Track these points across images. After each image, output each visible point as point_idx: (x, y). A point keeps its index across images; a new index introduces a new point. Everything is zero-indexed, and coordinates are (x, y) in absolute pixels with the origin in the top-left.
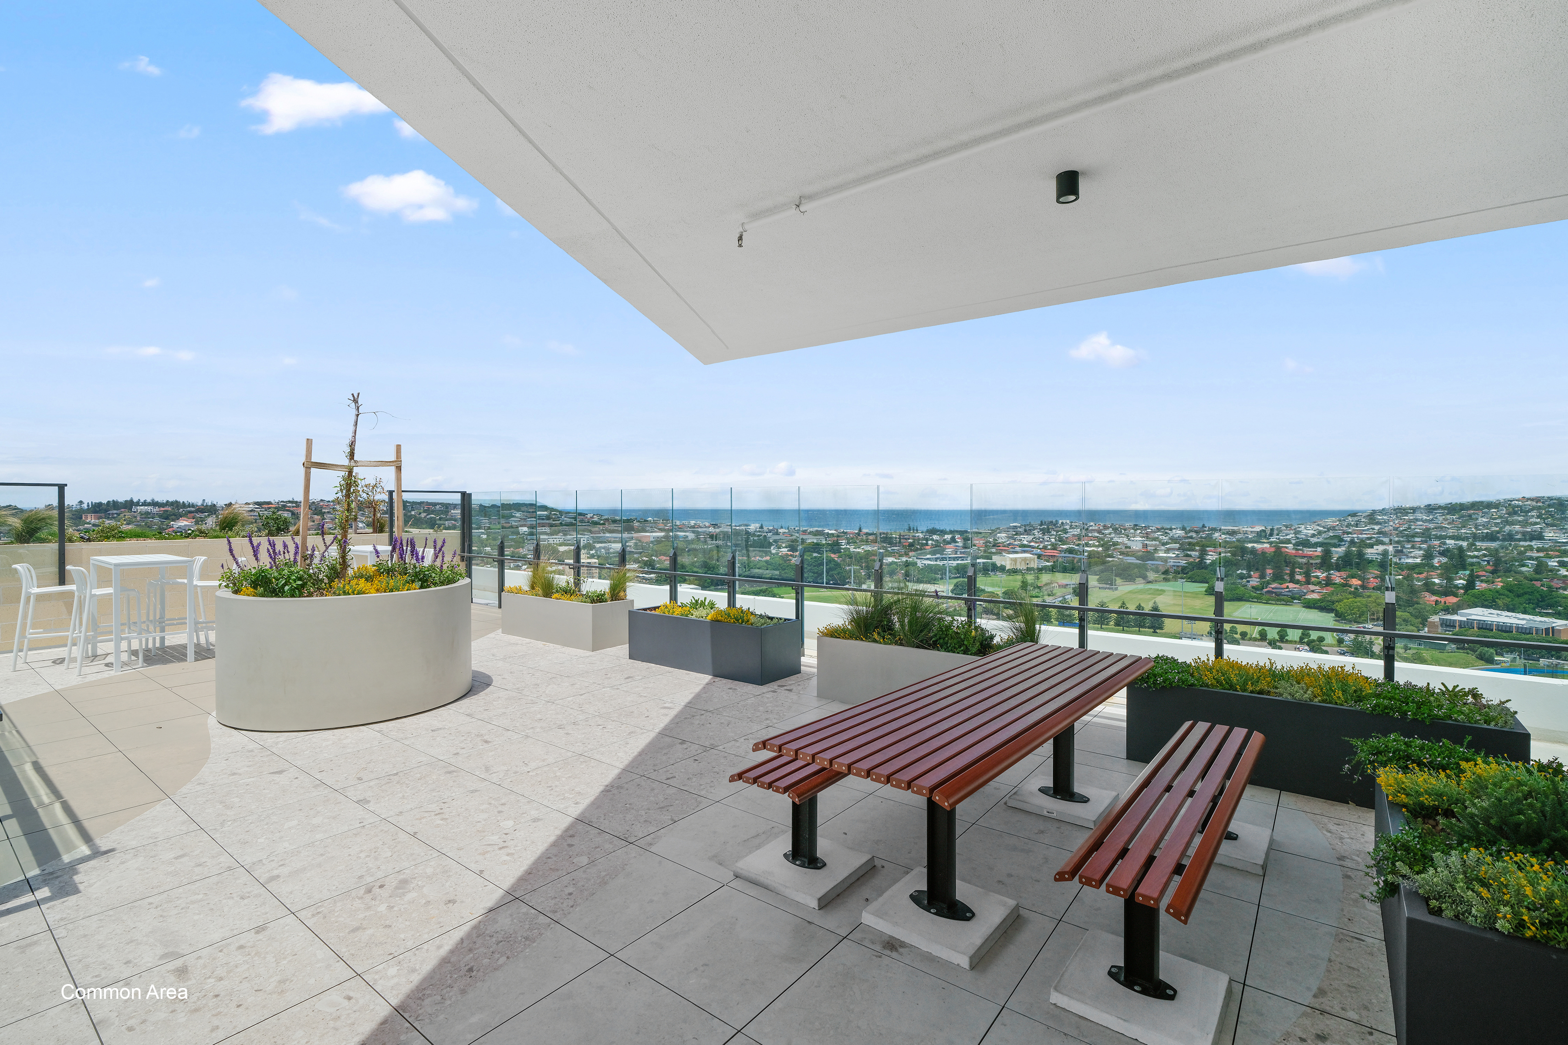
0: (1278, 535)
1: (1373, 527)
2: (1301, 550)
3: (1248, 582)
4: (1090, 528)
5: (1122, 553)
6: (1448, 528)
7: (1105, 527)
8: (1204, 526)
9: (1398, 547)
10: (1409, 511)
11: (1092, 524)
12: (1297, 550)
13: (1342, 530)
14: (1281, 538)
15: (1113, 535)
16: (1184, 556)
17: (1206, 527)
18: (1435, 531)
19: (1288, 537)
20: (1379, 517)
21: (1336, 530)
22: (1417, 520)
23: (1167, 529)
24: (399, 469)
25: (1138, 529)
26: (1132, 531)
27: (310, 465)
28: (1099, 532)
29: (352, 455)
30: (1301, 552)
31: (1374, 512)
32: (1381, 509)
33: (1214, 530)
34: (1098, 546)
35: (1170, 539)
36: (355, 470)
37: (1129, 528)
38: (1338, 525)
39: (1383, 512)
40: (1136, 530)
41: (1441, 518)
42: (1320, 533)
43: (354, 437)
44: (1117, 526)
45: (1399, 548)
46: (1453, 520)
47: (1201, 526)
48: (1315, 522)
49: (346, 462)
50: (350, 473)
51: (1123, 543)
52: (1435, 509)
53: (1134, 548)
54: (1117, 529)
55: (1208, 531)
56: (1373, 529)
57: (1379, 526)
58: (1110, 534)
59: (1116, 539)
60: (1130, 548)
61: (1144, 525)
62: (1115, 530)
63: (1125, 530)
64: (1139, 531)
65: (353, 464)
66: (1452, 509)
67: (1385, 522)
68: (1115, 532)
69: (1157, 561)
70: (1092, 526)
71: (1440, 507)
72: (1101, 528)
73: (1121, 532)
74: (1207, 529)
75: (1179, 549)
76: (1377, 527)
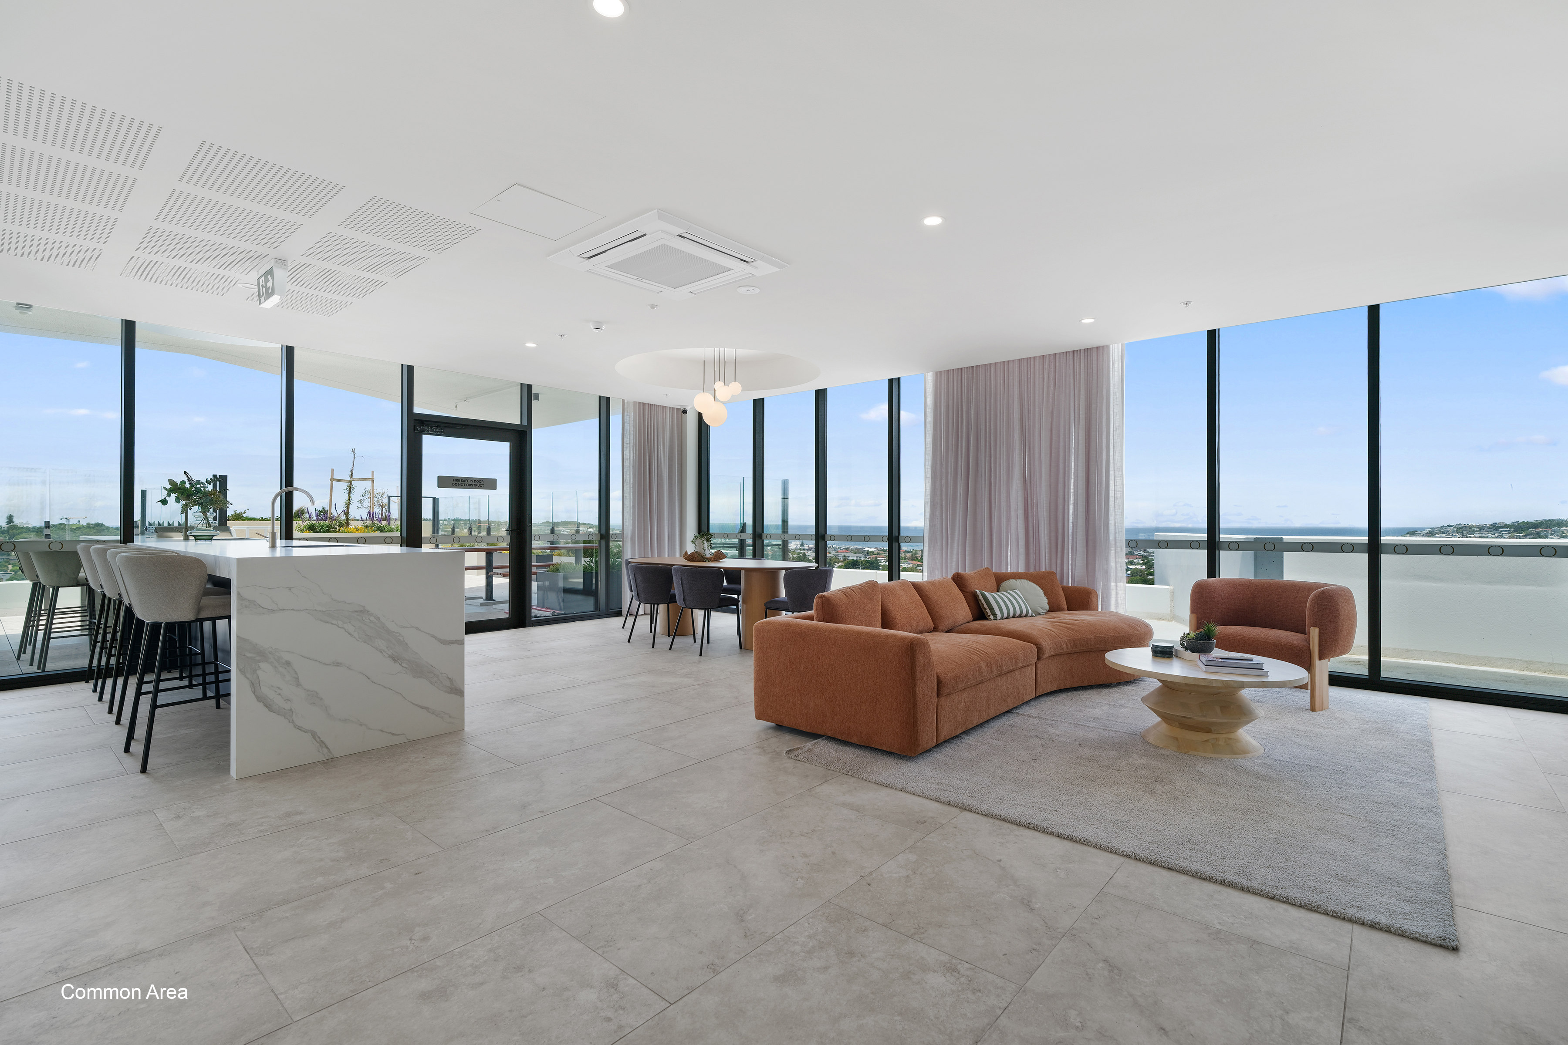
24: (373, 481)
27: (333, 480)
29: (352, 476)
36: (353, 483)
43: (353, 467)
49: (349, 479)
50: (351, 483)
65: (352, 479)
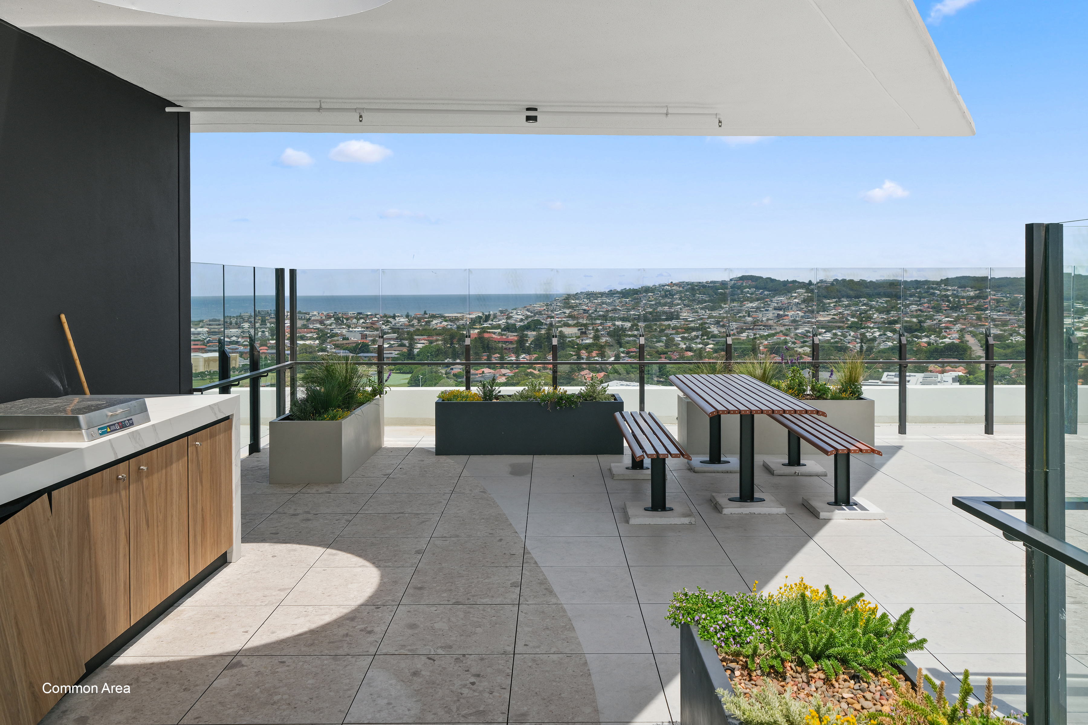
0: (492, 321)
1: (565, 310)
2: (505, 335)
3: (452, 369)
4: (313, 318)
5: (337, 346)
6: (620, 310)
7: (329, 317)
8: (425, 313)
9: (582, 329)
10: (599, 295)
11: (315, 313)
12: (502, 335)
13: (547, 314)
14: (494, 323)
15: (334, 326)
16: (398, 346)
17: (427, 314)
18: (612, 313)
19: (499, 322)
20: (573, 301)
21: (542, 314)
22: (603, 303)
23: (390, 317)
25: (361, 318)
26: (355, 321)
28: (321, 322)
30: (504, 337)
31: (569, 297)
32: (575, 293)
33: (434, 317)
34: (314, 339)
35: (392, 328)
37: (352, 317)
38: (544, 309)
39: (576, 296)
40: (358, 320)
41: (617, 301)
42: (527, 317)
44: (340, 315)
45: (584, 331)
46: (626, 303)
47: (423, 313)
48: (525, 307)
51: (342, 335)
52: (614, 294)
53: (352, 339)
54: (338, 318)
55: (428, 318)
56: (565, 313)
57: (570, 310)
58: (331, 325)
59: (336, 331)
60: (348, 339)
61: (369, 314)
62: (337, 319)
63: (347, 319)
64: (362, 321)
66: (625, 294)
67: (577, 306)
68: (337, 324)
69: (372, 352)
70: (315, 315)
71: (618, 292)
72: (324, 318)
73: (343, 321)
74: (427, 316)
75: (397, 338)
76: (568, 311)
